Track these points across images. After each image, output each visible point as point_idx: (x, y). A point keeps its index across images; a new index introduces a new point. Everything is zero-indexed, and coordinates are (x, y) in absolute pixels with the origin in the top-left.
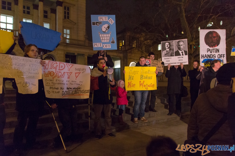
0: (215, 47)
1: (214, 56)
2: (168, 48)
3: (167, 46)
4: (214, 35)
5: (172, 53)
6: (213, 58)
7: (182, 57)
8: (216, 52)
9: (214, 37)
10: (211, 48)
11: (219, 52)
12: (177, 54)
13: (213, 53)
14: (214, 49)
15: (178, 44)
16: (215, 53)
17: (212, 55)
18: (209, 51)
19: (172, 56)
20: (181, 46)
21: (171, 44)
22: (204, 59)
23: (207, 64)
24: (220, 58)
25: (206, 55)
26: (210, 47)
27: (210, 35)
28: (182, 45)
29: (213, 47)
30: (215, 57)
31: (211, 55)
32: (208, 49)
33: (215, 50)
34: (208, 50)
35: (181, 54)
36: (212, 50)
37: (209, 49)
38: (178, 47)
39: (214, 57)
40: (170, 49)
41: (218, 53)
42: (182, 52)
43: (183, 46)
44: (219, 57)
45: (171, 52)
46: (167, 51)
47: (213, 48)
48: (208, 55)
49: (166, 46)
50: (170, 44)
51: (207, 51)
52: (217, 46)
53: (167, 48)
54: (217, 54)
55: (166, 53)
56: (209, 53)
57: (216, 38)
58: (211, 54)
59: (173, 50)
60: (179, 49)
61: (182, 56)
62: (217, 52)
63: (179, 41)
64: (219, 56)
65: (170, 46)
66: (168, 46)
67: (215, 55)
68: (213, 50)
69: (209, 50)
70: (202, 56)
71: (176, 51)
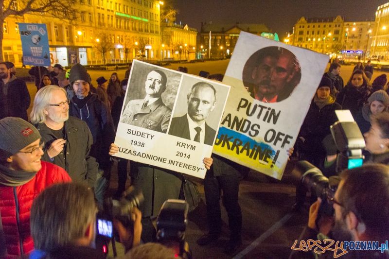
0: (269, 100)
1: (256, 128)
2: (154, 95)
3: (152, 87)
4: (283, 63)
5: (162, 117)
6: (247, 134)
7: (193, 148)
8: (264, 120)
9: (280, 70)
10: (255, 102)
11: (275, 122)
12: (179, 128)
13: (253, 119)
14: (262, 107)
15: (196, 93)
16: (260, 122)
17: (250, 123)
18: (244, 106)
19: (158, 128)
20: (202, 107)
21: (168, 84)
23: (223, 146)
24: (271, 144)
25: (229, 115)
26: (253, 96)
27: (268, 60)
28: (205, 102)
29: (261, 100)
30: (257, 132)
31: (247, 123)
32: (242, 99)
33: (265, 111)
34: (243, 103)
35: (193, 133)
36: (256, 106)
37: (247, 101)
38: (190, 105)
39: (253, 133)
40: (160, 103)
41: (271, 125)
42: (198, 130)
43: (207, 106)
44: (269, 138)
45: (160, 114)
46: (145, 105)
47: (263, 104)
48: (236, 119)
49: (148, 83)
50: (164, 81)
51: (239, 106)
52: (278, 100)
53: (149, 91)
54: (265, 127)
55: (139, 111)
56: (242, 114)
57: (283, 75)
58: (246, 120)
59: (169, 109)
60: (193, 112)
61: (191, 142)
62: (269, 121)
63: (201, 84)
64: (271, 134)
65: (163, 88)
66: (158, 86)
67: (259, 127)
68: (258, 109)
69: (247, 105)
71: (177, 116)
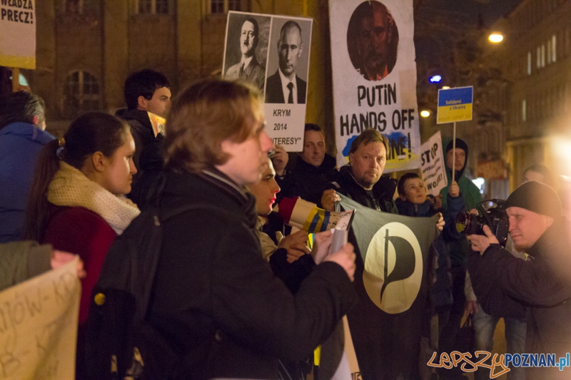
0: (383, 76)
1: (382, 118)
2: (248, 54)
3: (247, 43)
4: (378, 20)
8: (386, 103)
9: (378, 31)
10: (370, 84)
11: (395, 100)
13: (377, 109)
14: (379, 87)
15: (284, 38)
16: (383, 107)
17: (374, 114)
18: (363, 97)
20: (290, 54)
22: (351, 136)
24: (400, 130)
25: (354, 116)
26: (366, 77)
27: (365, 23)
29: (375, 79)
30: (384, 122)
31: (373, 116)
32: (360, 87)
34: (361, 92)
36: (373, 90)
37: (364, 88)
38: (281, 55)
39: (382, 126)
41: (393, 106)
42: (290, 87)
43: (296, 51)
44: (396, 125)
45: (255, 77)
46: (242, 69)
48: (362, 116)
49: (243, 39)
50: (256, 31)
51: (359, 99)
52: (390, 71)
53: (244, 49)
54: (388, 110)
56: (365, 109)
57: (384, 36)
58: (371, 114)
59: (263, 67)
62: (390, 103)
64: (396, 117)
66: (251, 39)
67: (384, 115)
68: (377, 91)
69: (366, 92)
70: (342, 125)
71: (271, 74)
